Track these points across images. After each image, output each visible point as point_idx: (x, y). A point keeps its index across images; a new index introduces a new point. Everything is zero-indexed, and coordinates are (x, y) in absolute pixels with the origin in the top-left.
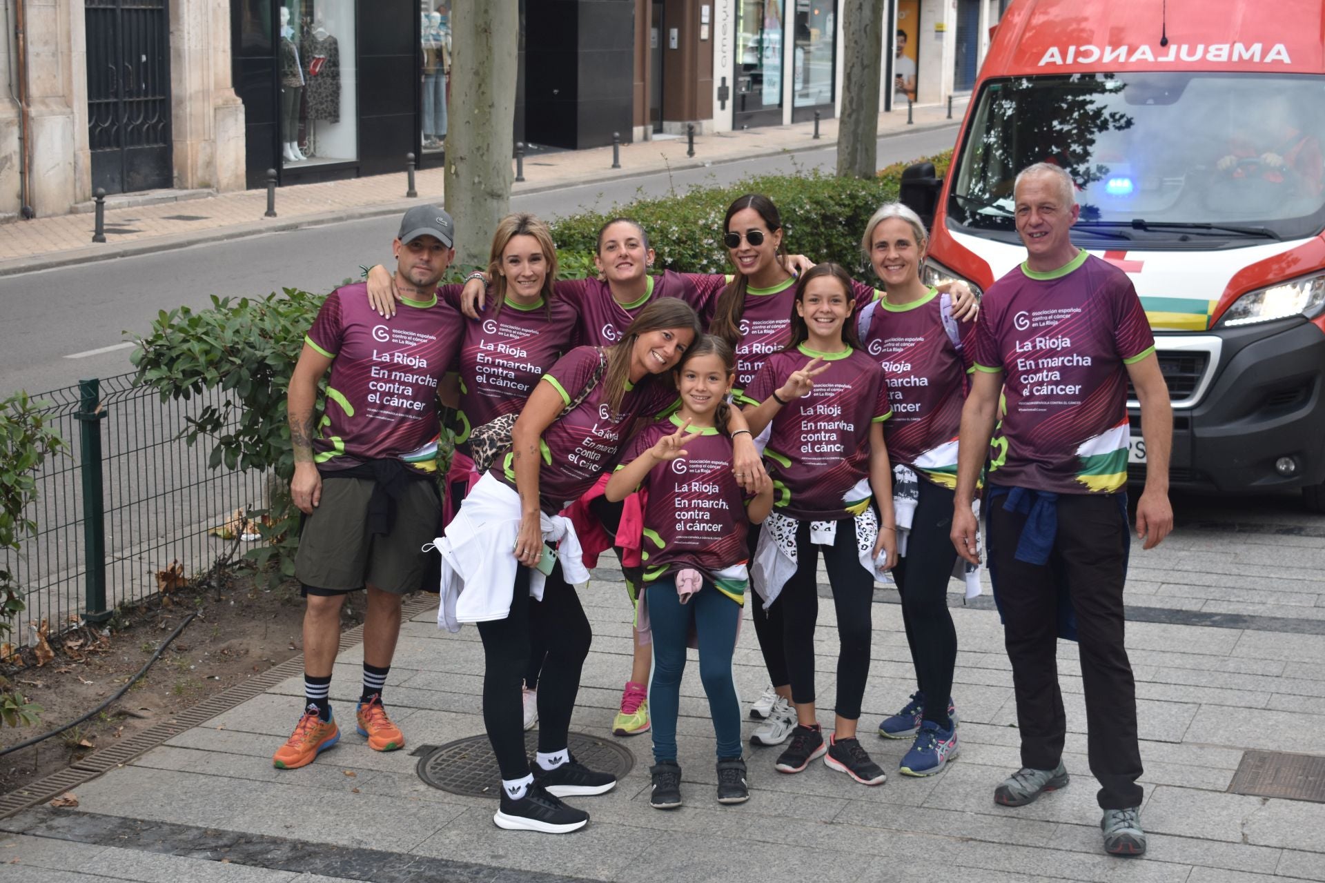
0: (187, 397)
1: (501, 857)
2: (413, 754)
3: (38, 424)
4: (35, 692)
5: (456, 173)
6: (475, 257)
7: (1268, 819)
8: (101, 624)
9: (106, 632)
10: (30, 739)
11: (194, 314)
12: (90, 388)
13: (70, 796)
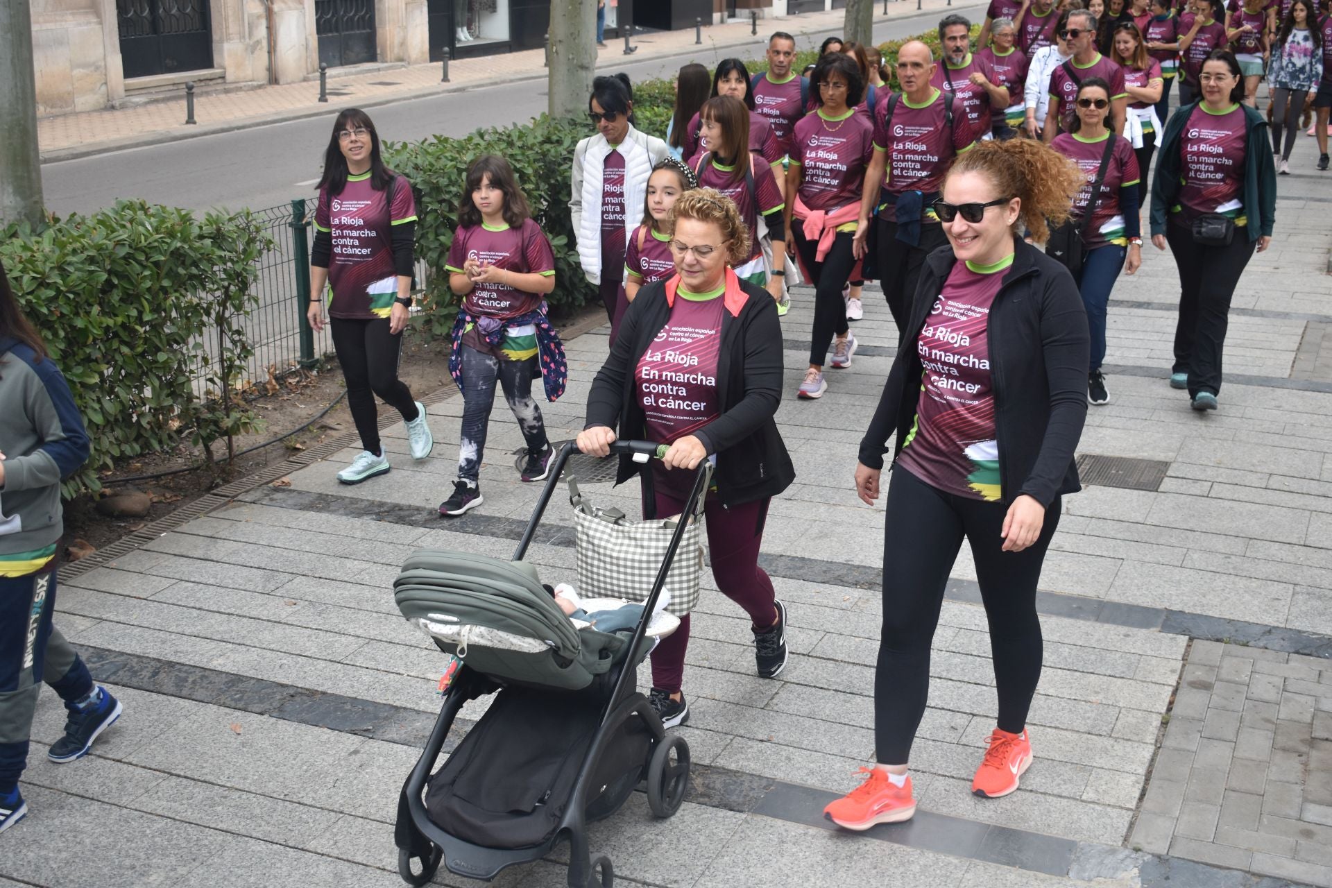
1: (566, 520)
2: (514, 454)
3: (258, 230)
4: (266, 412)
5: (556, 52)
6: (568, 111)
7: (1086, 499)
8: (311, 367)
9: (315, 373)
10: (263, 443)
12: (299, 206)
13: (285, 479)
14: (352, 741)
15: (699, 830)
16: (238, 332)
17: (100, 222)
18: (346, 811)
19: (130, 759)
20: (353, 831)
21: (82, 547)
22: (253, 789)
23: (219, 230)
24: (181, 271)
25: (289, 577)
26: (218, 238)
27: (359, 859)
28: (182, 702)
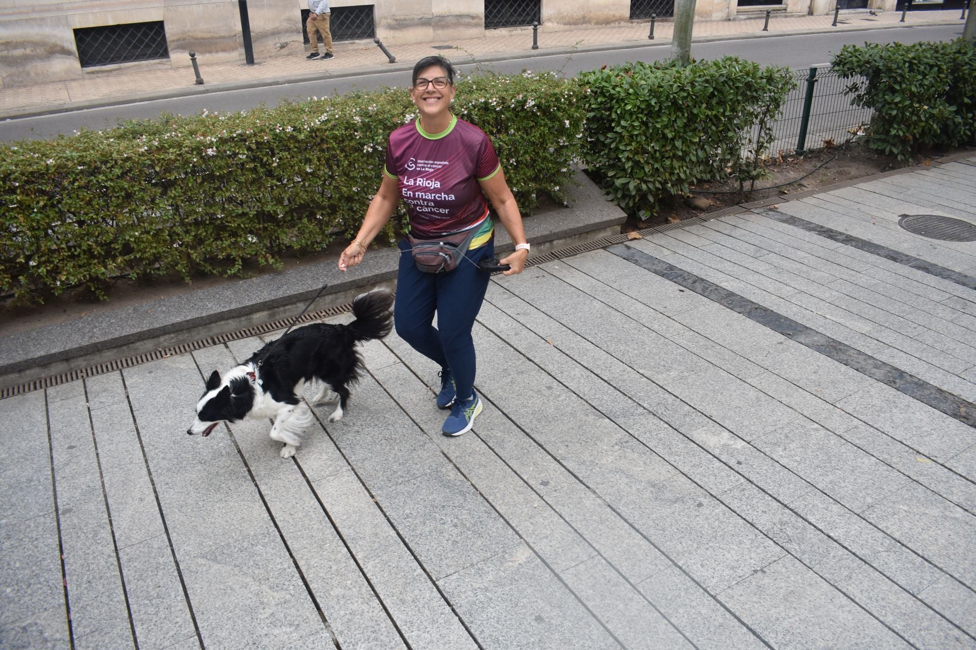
0: (848, 78)
1: (920, 255)
2: (899, 216)
3: (791, 78)
4: (774, 172)
8: (801, 154)
9: (802, 158)
10: (769, 187)
11: (857, 48)
12: (814, 71)
13: (776, 206)
14: (782, 338)
15: (956, 435)
16: (769, 129)
17: (715, 64)
18: (769, 369)
19: (674, 318)
20: (771, 380)
21: (674, 218)
22: (727, 346)
23: (771, 75)
24: (749, 93)
25: (768, 252)
26: (770, 79)
27: (770, 394)
28: (703, 298)
